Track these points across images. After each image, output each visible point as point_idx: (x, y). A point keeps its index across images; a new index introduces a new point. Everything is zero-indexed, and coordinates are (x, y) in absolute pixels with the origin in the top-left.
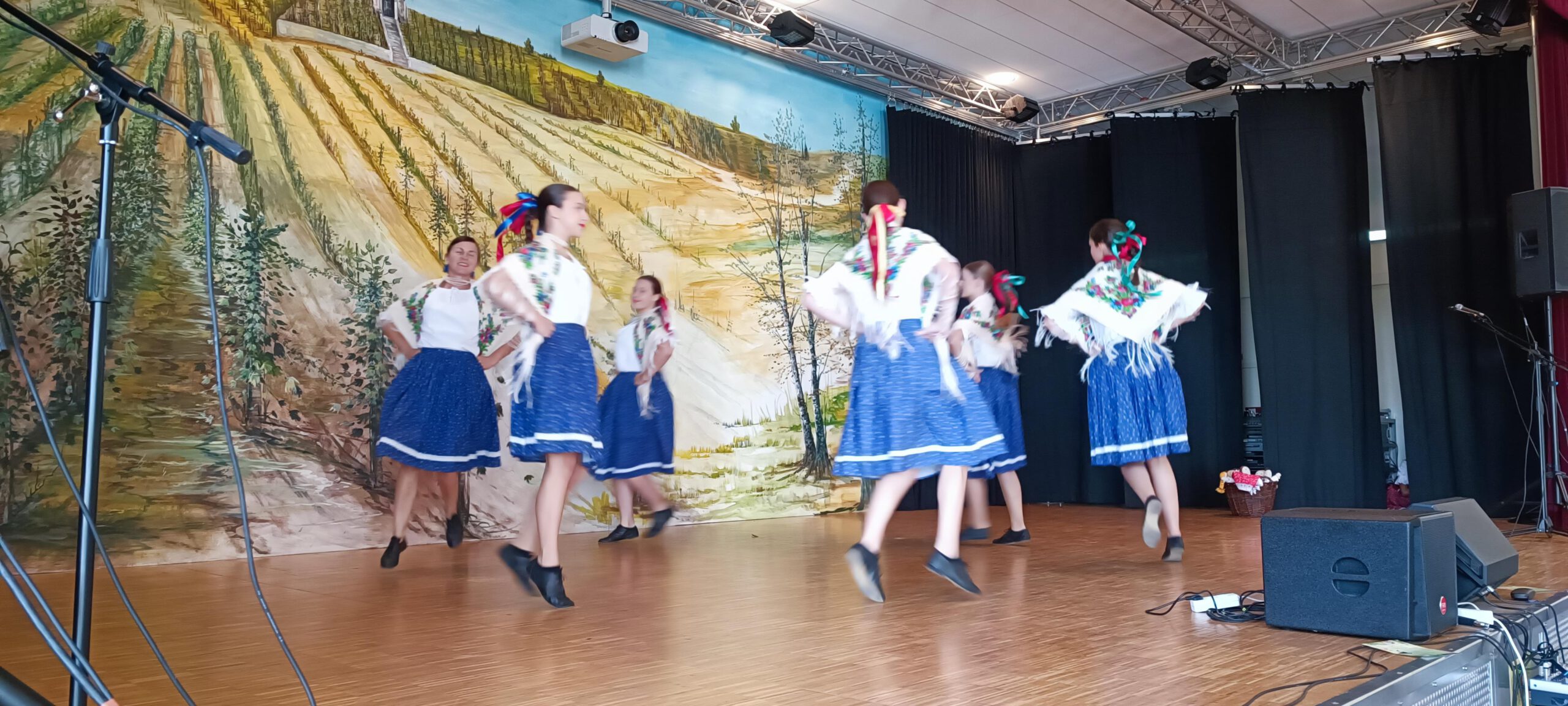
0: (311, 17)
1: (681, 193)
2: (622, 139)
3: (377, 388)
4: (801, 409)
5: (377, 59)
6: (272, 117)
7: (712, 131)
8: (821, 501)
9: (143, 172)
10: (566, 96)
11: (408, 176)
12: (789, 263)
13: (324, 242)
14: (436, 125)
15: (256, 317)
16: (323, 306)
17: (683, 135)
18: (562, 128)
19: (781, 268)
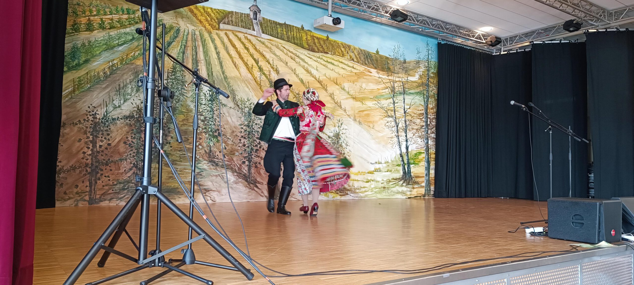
0: (230, 22)
1: (356, 78)
2: (335, 59)
3: (250, 147)
4: (401, 158)
5: (251, 35)
6: (218, 57)
7: (369, 54)
8: (409, 193)
9: (179, 76)
10: (315, 44)
11: (261, 75)
12: (397, 103)
13: (234, 98)
14: (270, 57)
15: (212, 123)
16: (233, 120)
17: (358, 56)
18: (314, 56)
19: (394, 105)
